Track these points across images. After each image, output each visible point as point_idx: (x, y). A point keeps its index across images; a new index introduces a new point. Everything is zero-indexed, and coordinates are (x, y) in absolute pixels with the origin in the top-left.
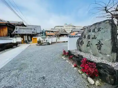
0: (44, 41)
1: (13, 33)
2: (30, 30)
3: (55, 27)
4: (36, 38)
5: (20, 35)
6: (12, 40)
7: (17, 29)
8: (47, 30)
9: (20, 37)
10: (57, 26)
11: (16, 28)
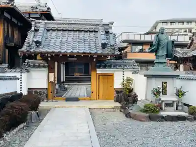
0: (165, 93)
1: (24, 48)
2: (87, 34)
3: (157, 23)
4: (111, 75)
5: (44, 56)
6: (19, 81)
7: (36, 31)
8: (132, 38)
9: (44, 67)
10: (165, 22)
11: (33, 29)
